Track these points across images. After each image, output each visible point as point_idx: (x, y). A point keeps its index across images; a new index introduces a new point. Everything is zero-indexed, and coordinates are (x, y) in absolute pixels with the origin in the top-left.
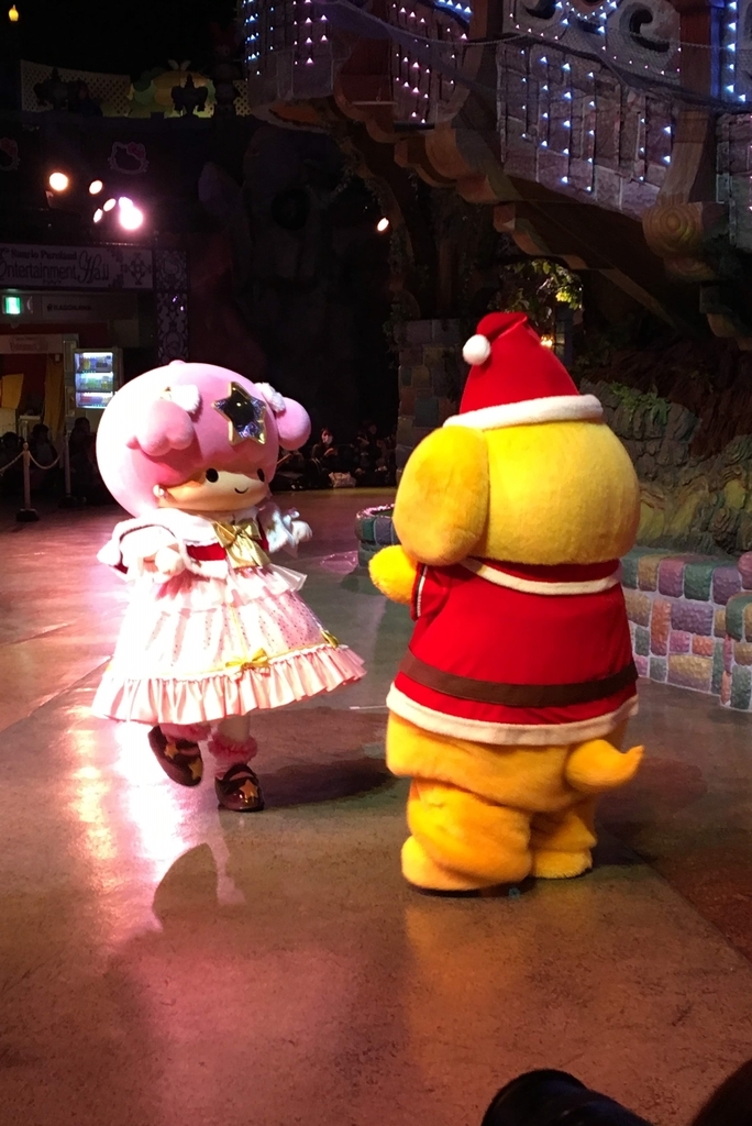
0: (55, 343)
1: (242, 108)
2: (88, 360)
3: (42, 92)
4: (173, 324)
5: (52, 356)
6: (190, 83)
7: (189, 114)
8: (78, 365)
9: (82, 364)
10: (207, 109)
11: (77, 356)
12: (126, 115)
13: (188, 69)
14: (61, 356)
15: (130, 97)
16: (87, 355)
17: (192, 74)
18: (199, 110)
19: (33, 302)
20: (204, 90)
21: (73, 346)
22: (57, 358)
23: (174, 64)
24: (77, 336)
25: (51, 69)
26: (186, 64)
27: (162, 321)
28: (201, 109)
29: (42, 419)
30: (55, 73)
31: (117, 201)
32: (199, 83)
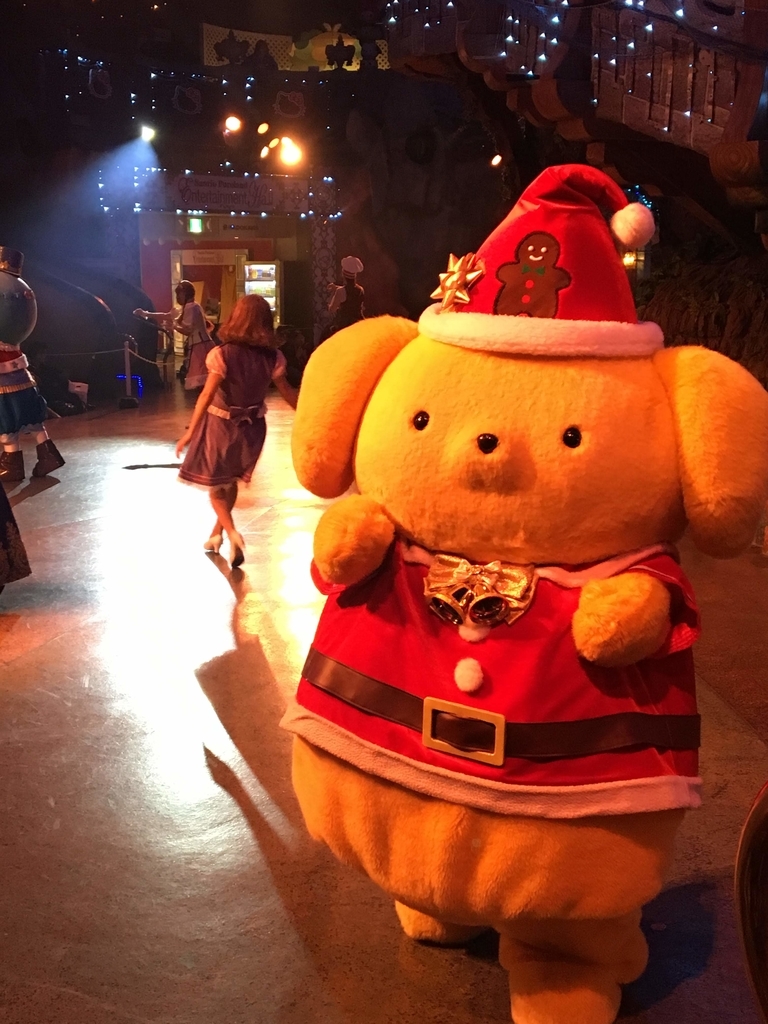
0: (228, 257)
1: (383, 63)
2: (255, 271)
3: (220, 50)
4: (324, 242)
5: (227, 267)
6: (340, 43)
7: (340, 69)
8: (248, 275)
9: (250, 274)
10: (354, 64)
11: (247, 268)
12: (288, 69)
13: (339, 31)
14: (234, 267)
15: (292, 54)
16: (255, 267)
17: (343, 35)
18: (347, 65)
19: (212, 224)
20: (351, 49)
21: (244, 259)
22: (231, 269)
23: (328, 27)
24: (246, 251)
25: (228, 30)
26: (337, 27)
27: (315, 239)
28: (349, 64)
29: (219, 318)
30: (231, 33)
31: (280, 139)
32: (348, 42)
